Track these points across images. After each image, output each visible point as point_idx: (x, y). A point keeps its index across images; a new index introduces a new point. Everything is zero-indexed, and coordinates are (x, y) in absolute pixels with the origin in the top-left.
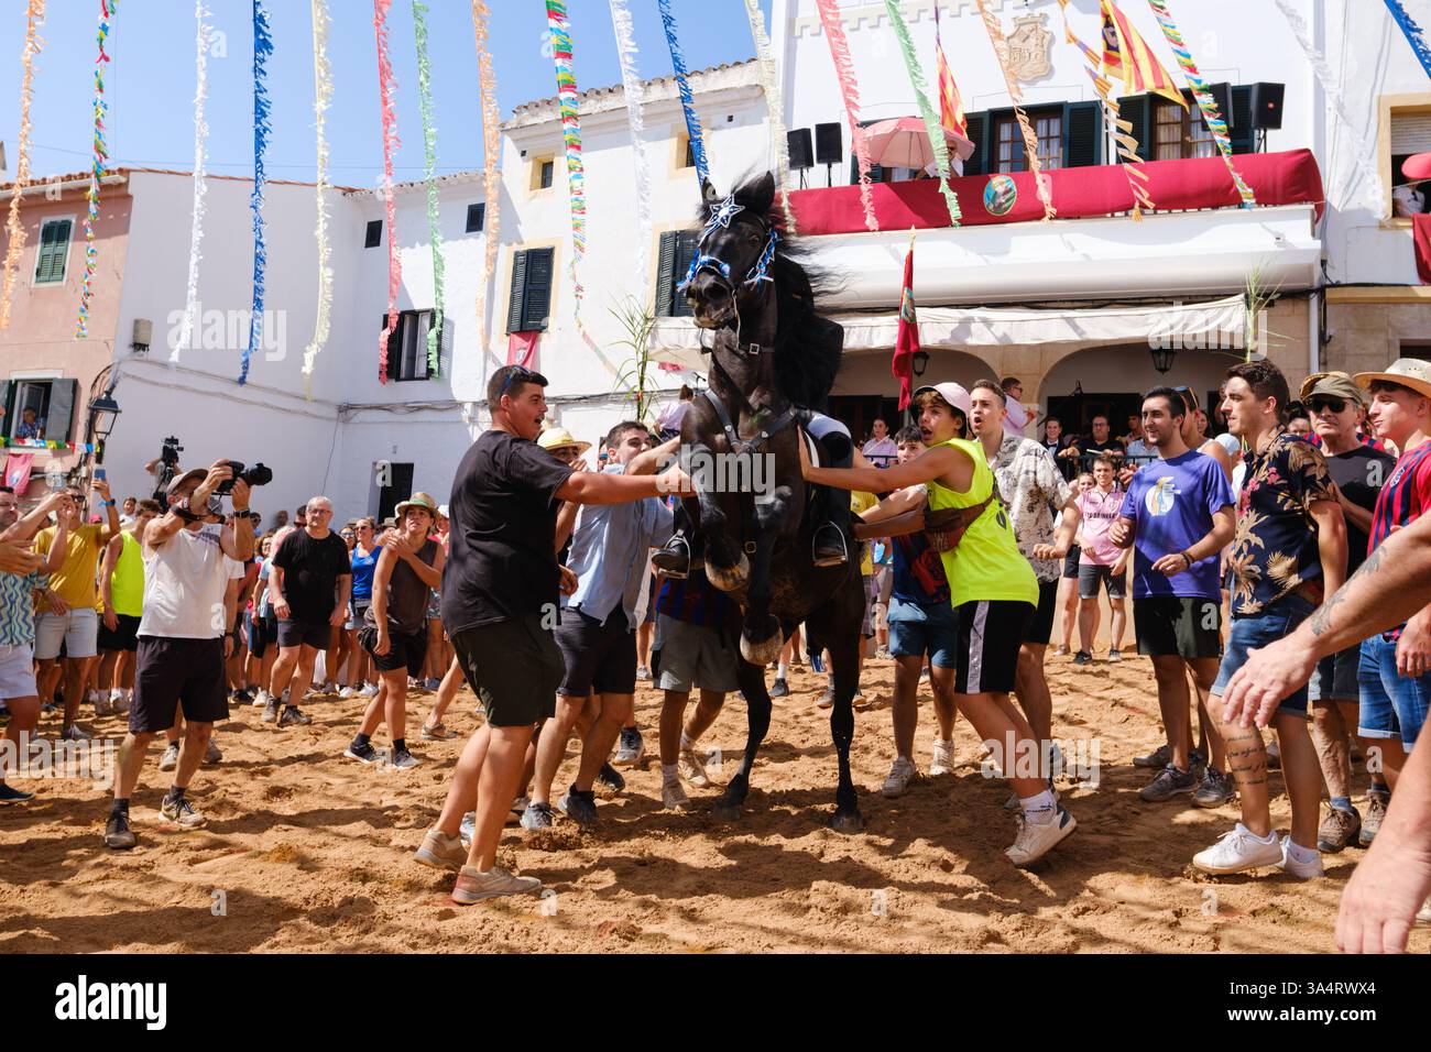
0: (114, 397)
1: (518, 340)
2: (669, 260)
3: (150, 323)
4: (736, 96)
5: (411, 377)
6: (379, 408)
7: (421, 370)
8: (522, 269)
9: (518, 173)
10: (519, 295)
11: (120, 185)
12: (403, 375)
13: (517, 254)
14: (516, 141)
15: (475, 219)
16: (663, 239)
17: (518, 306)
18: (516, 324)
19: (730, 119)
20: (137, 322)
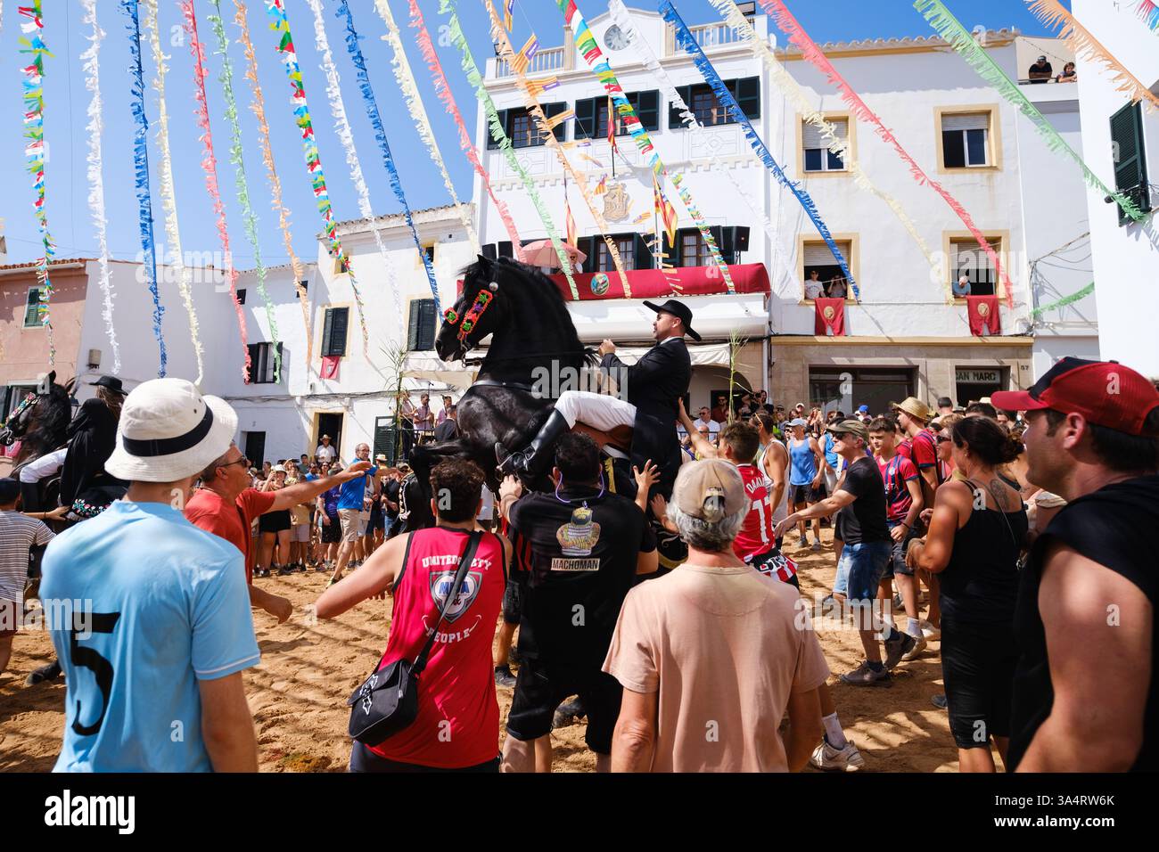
0: (76, 397)
1: (328, 360)
2: (415, 316)
3: (100, 352)
4: (454, 223)
5: (264, 381)
6: (245, 399)
7: (270, 377)
8: (330, 319)
9: (327, 264)
10: (328, 334)
11: (80, 268)
12: (259, 380)
13: (327, 311)
14: (326, 245)
16: (412, 303)
17: (327, 340)
18: (326, 350)
19: (450, 236)
20: (91, 351)
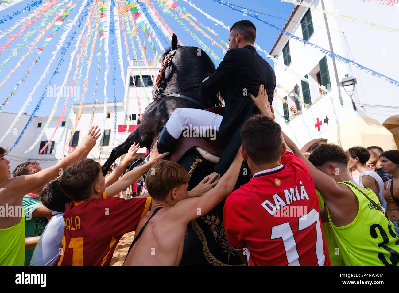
1: (71, 147)
5: (46, 154)
7: (49, 152)
8: (73, 134)
9: (73, 116)
14: (73, 110)
15: (63, 124)
17: (72, 142)
19: (116, 111)
